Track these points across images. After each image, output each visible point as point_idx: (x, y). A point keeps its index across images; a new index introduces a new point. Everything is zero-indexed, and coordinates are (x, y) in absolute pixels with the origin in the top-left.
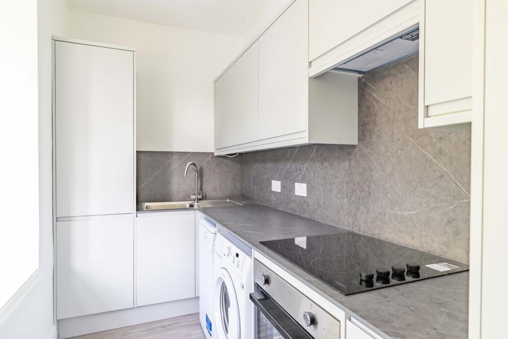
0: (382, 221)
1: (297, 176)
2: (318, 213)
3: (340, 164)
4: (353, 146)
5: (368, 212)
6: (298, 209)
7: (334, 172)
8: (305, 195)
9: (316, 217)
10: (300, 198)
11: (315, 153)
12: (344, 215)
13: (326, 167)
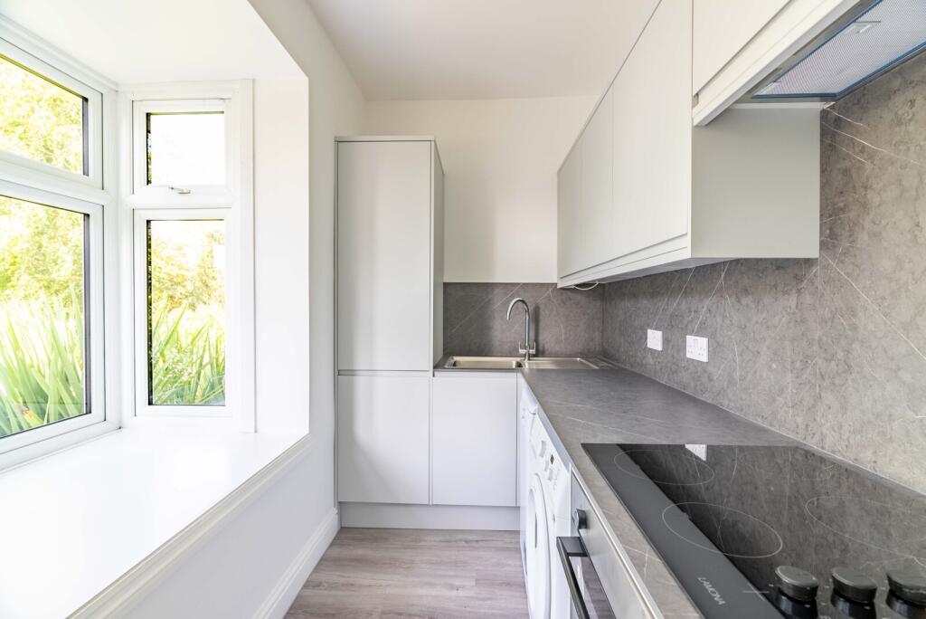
0: (883, 434)
1: (691, 322)
2: (730, 396)
3: (776, 299)
4: (808, 262)
5: (844, 408)
6: (692, 384)
7: (764, 315)
8: (705, 359)
9: (726, 404)
10: (695, 364)
11: (725, 277)
12: (785, 408)
13: (747, 305)
